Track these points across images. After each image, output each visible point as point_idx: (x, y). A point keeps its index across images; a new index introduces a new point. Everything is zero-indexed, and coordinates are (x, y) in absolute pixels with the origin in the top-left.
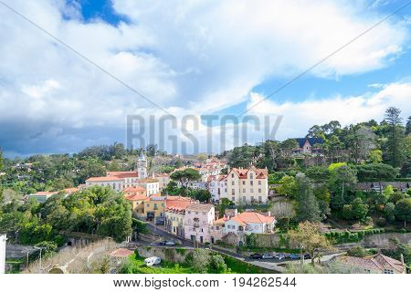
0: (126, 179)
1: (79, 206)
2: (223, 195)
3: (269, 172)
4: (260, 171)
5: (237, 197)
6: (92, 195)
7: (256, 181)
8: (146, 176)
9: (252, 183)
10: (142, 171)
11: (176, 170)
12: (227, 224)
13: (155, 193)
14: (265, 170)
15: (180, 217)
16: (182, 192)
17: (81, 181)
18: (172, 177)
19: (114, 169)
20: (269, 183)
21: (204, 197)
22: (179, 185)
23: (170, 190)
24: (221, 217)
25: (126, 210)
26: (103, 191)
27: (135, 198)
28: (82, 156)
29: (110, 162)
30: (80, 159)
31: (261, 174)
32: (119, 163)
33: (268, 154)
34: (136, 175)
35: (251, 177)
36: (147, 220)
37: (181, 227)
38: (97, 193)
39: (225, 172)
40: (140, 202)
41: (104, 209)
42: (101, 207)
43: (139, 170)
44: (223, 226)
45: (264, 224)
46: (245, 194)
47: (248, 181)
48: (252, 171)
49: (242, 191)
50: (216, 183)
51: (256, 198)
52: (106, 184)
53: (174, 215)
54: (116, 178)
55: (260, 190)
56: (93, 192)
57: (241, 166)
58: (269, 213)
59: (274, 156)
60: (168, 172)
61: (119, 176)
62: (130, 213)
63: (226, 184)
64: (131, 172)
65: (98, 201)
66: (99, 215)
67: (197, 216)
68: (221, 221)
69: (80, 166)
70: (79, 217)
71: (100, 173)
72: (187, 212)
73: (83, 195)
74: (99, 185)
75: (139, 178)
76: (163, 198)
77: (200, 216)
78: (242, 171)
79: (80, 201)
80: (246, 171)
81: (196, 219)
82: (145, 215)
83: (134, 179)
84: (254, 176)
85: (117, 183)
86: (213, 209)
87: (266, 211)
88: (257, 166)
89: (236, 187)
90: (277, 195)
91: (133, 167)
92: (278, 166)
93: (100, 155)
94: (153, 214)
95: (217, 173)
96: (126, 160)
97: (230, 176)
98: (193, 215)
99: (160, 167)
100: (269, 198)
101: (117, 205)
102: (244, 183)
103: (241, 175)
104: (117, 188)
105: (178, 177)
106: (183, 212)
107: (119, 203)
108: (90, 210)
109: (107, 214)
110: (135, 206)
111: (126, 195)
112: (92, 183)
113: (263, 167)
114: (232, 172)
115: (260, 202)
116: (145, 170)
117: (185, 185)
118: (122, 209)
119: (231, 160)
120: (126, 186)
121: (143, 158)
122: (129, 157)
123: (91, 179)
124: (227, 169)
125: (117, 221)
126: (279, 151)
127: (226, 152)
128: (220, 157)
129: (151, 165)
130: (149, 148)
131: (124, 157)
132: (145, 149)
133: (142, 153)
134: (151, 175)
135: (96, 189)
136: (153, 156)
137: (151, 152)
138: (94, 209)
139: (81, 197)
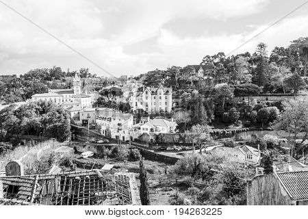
0: (64, 95)
1: (27, 116)
2: (140, 107)
3: (173, 90)
4: (167, 89)
5: (149, 108)
6: (37, 107)
7: (163, 97)
8: (80, 92)
9: (160, 98)
10: (77, 89)
11: (104, 88)
12: (142, 127)
13: (88, 105)
14: (170, 89)
15: (107, 123)
16: (108, 105)
17: (28, 96)
18: (100, 94)
19: (54, 87)
20: (173, 98)
21: (125, 108)
22: (106, 99)
23: (99, 103)
24: (138, 122)
25: (66, 118)
26: (47, 104)
27: (72, 109)
28: (27, 77)
29: (51, 82)
30: (26, 79)
31: (168, 92)
32: (59, 83)
33: (173, 76)
34: (72, 92)
35: (160, 94)
36: (82, 125)
37: (108, 130)
38: (41, 105)
39: (140, 90)
40: (76, 113)
41: (48, 118)
42: (46, 116)
43: (75, 88)
44: (139, 129)
45: (169, 127)
46: (155, 106)
47: (158, 96)
48: (161, 89)
49: (153, 104)
50: (135, 98)
51: (164, 109)
52: (48, 99)
53: (103, 121)
54: (57, 95)
55: (166, 103)
56: (38, 105)
57: (153, 86)
58: (172, 119)
59: (177, 78)
60: (97, 89)
61: (59, 93)
62: (69, 120)
63: (142, 99)
64: (68, 90)
65: (43, 112)
66: (44, 122)
67: (120, 122)
68: (138, 125)
69: (26, 85)
70: (28, 124)
71: (43, 91)
72: (112, 120)
73: (31, 107)
74: (43, 99)
75: (75, 94)
76: (94, 109)
77: (122, 122)
78: (153, 89)
79: (28, 112)
80: (156, 89)
81: (119, 124)
82: (81, 122)
83: (71, 95)
84: (163, 93)
85: (57, 98)
86: (132, 117)
87: (170, 118)
88: (165, 86)
89: (149, 101)
90: (178, 106)
91: (70, 85)
92: (180, 86)
93: (42, 76)
94: (87, 121)
95: (135, 91)
96: (64, 81)
97: (145, 93)
98: (117, 121)
99: (91, 86)
100: (173, 108)
101: (58, 115)
102: (155, 98)
103: (153, 92)
104: (57, 102)
105: (106, 93)
106: (110, 120)
107: (60, 113)
108: (37, 119)
109: (50, 121)
110: (73, 115)
111: (65, 107)
112: (37, 98)
113: (169, 87)
114: (146, 90)
115: (166, 111)
116: (79, 88)
117: (110, 99)
118: (63, 118)
119: (145, 81)
120: (65, 100)
121: (77, 79)
122: (66, 78)
123: (36, 95)
124: (142, 88)
125: (59, 127)
126: (181, 74)
127: (141, 75)
128: (137, 79)
129: (84, 84)
130: (82, 71)
131: (62, 78)
132: (78, 72)
133: (76, 75)
134: (84, 92)
135: (40, 103)
136: (85, 77)
137: (84, 74)
138: (40, 118)
139: (29, 109)
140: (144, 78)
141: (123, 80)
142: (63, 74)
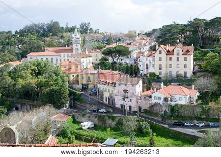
0: (62, 54)
1: (22, 77)
2: (151, 70)
3: (195, 49)
4: (187, 48)
5: (163, 71)
6: (33, 68)
7: (182, 57)
8: (80, 51)
9: (178, 59)
10: (77, 47)
11: (107, 46)
12: (153, 96)
13: (89, 67)
14: (192, 48)
15: (111, 88)
16: (113, 67)
17: (23, 55)
18: (103, 53)
20: (194, 60)
21: (132, 71)
22: (110, 60)
23: (102, 64)
24: (148, 89)
25: (63, 81)
26: (43, 65)
27: (71, 71)
28: (22, 33)
29: (48, 39)
30: (21, 36)
31: (188, 51)
32: (56, 40)
33: (196, 32)
34: (71, 50)
35: (178, 54)
36: (82, 91)
37: (112, 97)
38: (37, 66)
39: (153, 49)
40: (75, 75)
41: (44, 80)
42: (42, 79)
43: (74, 46)
44: (150, 97)
45: (188, 96)
46: (171, 69)
47: (174, 57)
48: (179, 49)
49: (168, 66)
50: (145, 58)
51: (182, 73)
52: (44, 59)
53: (106, 87)
54: (54, 53)
55: (185, 66)
56: (34, 65)
57: (168, 43)
58: (193, 87)
59: (200, 34)
60: (100, 48)
61: (56, 52)
62: (67, 84)
63: (154, 60)
64: (66, 48)
65: (39, 74)
66: (40, 85)
67: (126, 88)
68: (148, 93)
69: (22, 42)
70: (23, 87)
71: (39, 49)
72: (117, 85)
73: (26, 68)
74: (39, 59)
75: (74, 53)
76: (96, 72)
77: (129, 88)
78: (169, 48)
79: (23, 73)
80: (173, 48)
81: (125, 91)
82: (80, 86)
83: (70, 54)
84: (181, 53)
85: (54, 57)
86: (141, 82)
87: (190, 85)
88: (184, 44)
89: (163, 63)
90: (201, 71)
91: (69, 43)
92: (204, 44)
93: (38, 32)
94: (87, 85)
95: (146, 50)
96: (62, 37)
97: (158, 52)
98: (123, 87)
99: (92, 44)
100: (194, 73)
101: (55, 77)
102: (171, 59)
103: (168, 51)
104: (55, 62)
105: (109, 53)
106: (114, 84)
107: (57, 75)
108: (32, 81)
109: (47, 84)
110: (71, 78)
111: (63, 69)
112: (33, 57)
113: (190, 45)
114: (160, 49)
115: (185, 76)
116: (79, 46)
117: (115, 60)
118: (60, 81)
119: (159, 37)
120: (62, 61)
121: (77, 35)
122: (64, 34)
123: (32, 54)
124: (155, 46)
125: (56, 91)
126: (206, 29)
127: (154, 30)
128: (148, 35)
129: (84, 41)
130: (82, 26)
131: (60, 35)
132: (78, 27)
133: (76, 31)
134: (84, 51)
135: (36, 63)
136: (86, 33)
137: (84, 30)
138: (36, 80)
139: (24, 69)
140: (157, 34)
141: (131, 36)
142: (61, 30)
